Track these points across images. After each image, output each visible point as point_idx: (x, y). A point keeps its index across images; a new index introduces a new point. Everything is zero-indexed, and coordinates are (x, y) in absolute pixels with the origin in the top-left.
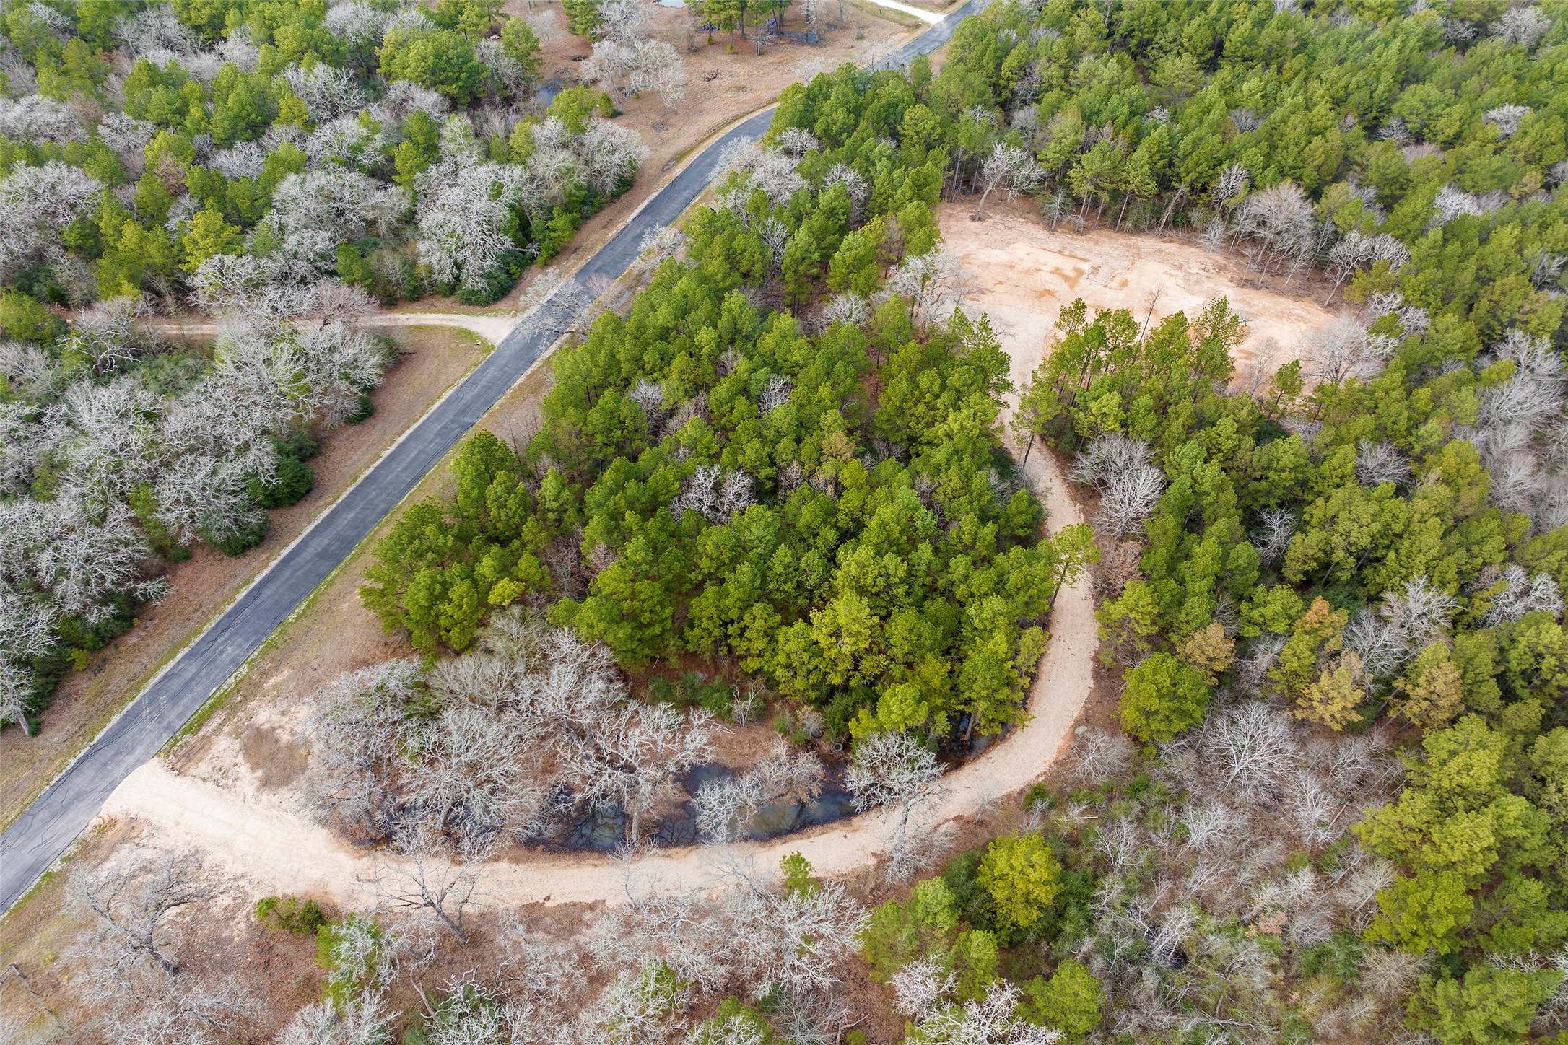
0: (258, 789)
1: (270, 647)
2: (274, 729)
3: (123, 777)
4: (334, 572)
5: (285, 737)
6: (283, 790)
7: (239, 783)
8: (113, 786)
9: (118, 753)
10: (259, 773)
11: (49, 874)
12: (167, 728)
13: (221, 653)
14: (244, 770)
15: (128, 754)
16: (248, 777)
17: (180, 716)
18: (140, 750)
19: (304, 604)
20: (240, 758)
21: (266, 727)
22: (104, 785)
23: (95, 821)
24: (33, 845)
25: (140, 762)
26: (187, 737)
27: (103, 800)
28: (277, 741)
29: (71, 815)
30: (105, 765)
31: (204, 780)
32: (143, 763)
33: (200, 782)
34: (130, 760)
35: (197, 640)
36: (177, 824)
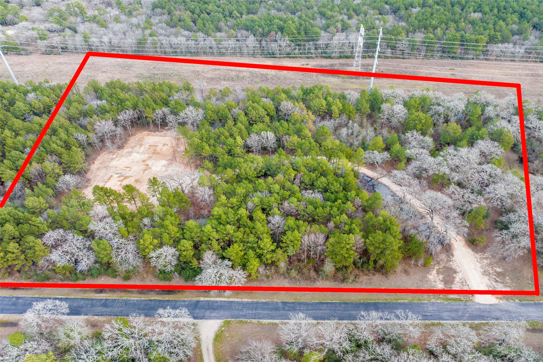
0: (458, 273)
1: (420, 300)
2: (441, 281)
3: (486, 304)
4: (381, 301)
5: (441, 277)
6: (453, 267)
7: (461, 278)
8: (491, 305)
9: (483, 311)
10: (455, 275)
11: (520, 301)
12: (466, 305)
13: (434, 310)
14: (457, 279)
15: (481, 309)
16: (458, 278)
17: (460, 305)
18: (477, 307)
19: (399, 301)
20: (455, 282)
21: (442, 283)
22: (493, 307)
23: (501, 302)
24: (520, 310)
25: (480, 304)
26: (463, 299)
27: (496, 304)
28: (444, 278)
29: (506, 308)
30: (489, 312)
31: (468, 285)
32: (479, 303)
33: (470, 286)
34: (481, 307)
35: (435, 321)
36: (483, 283)
